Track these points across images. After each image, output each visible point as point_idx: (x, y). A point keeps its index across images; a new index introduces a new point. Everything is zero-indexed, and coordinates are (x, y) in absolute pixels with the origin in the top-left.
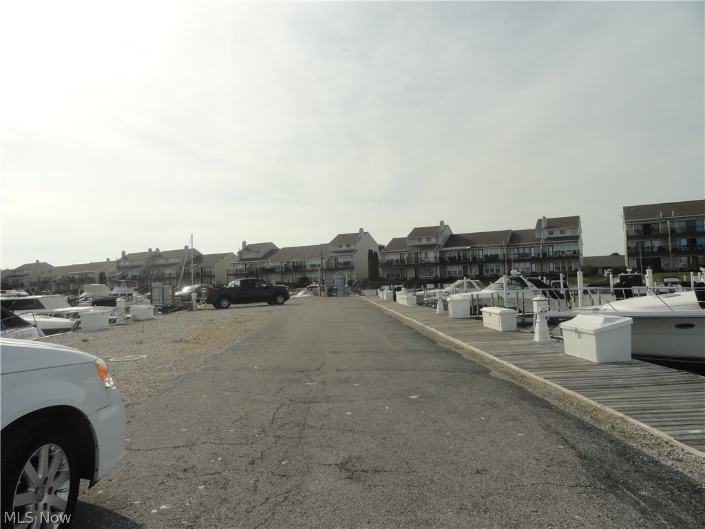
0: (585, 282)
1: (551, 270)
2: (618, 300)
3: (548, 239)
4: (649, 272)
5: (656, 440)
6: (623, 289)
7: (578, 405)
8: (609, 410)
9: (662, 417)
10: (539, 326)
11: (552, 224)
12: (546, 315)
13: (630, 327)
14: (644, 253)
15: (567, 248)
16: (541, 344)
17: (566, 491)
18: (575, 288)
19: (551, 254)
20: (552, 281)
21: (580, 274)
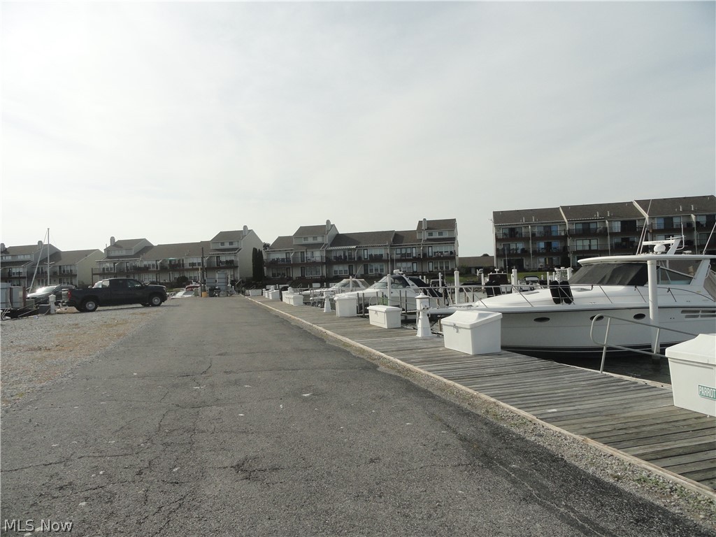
0: (460, 281)
1: (431, 270)
2: (488, 297)
3: (428, 240)
4: (514, 271)
5: (522, 420)
6: (493, 287)
7: (459, 394)
8: (483, 396)
9: (526, 400)
10: (422, 322)
11: (431, 226)
12: (428, 312)
13: (500, 321)
14: (509, 255)
15: (444, 249)
16: (424, 339)
17: (450, 471)
18: (452, 287)
19: (430, 254)
20: (432, 280)
21: (456, 273)
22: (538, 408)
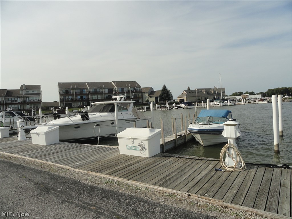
0: (42, 113)
1: (28, 108)
2: (55, 119)
3: (26, 94)
4: (67, 108)
5: (65, 170)
6: (57, 115)
7: (37, 164)
8: (49, 163)
10: (20, 134)
11: (28, 88)
12: (24, 128)
13: (58, 130)
14: (66, 101)
15: (35, 99)
16: (21, 141)
17: (28, 200)
18: (38, 116)
19: (28, 101)
20: (29, 113)
21: (40, 110)
22: (73, 163)
